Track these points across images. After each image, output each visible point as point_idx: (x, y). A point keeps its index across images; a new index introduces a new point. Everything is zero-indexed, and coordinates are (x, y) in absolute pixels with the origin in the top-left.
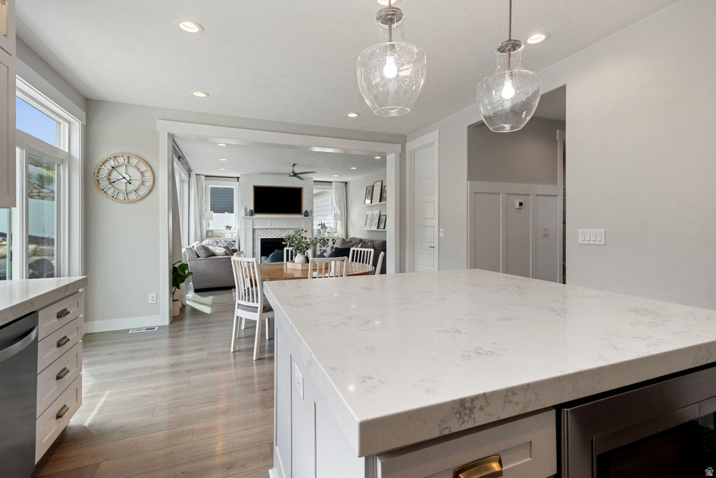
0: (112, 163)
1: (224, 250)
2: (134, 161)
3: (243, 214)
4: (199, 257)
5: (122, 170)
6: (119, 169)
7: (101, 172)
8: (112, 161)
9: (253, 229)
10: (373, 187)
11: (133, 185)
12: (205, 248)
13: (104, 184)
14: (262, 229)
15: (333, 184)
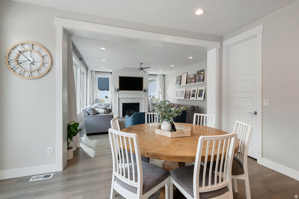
0: (20, 48)
1: (103, 111)
2: (37, 48)
3: (113, 90)
4: (89, 115)
5: (28, 54)
6: (25, 54)
7: (11, 55)
8: (20, 47)
9: (119, 98)
10: (181, 77)
11: (36, 66)
12: (93, 110)
13: (13, 64)
14: (123, 98)
15: (158, 76)
